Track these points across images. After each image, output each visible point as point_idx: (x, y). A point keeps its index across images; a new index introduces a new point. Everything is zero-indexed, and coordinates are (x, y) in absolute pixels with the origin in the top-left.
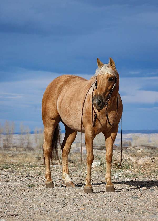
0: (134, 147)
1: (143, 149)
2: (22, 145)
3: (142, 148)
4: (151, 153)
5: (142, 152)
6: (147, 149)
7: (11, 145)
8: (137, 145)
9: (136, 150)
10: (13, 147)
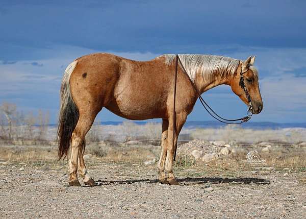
0: (258, 143)
1: (272, 146)
2: (30, 136)
3: (270, 145)
4: (283, 152)
5: (270, 150)
6: (277, 146)
7: (15, 136)
8: (262, 139)
9: (261, 148)
10: (18, 139)
